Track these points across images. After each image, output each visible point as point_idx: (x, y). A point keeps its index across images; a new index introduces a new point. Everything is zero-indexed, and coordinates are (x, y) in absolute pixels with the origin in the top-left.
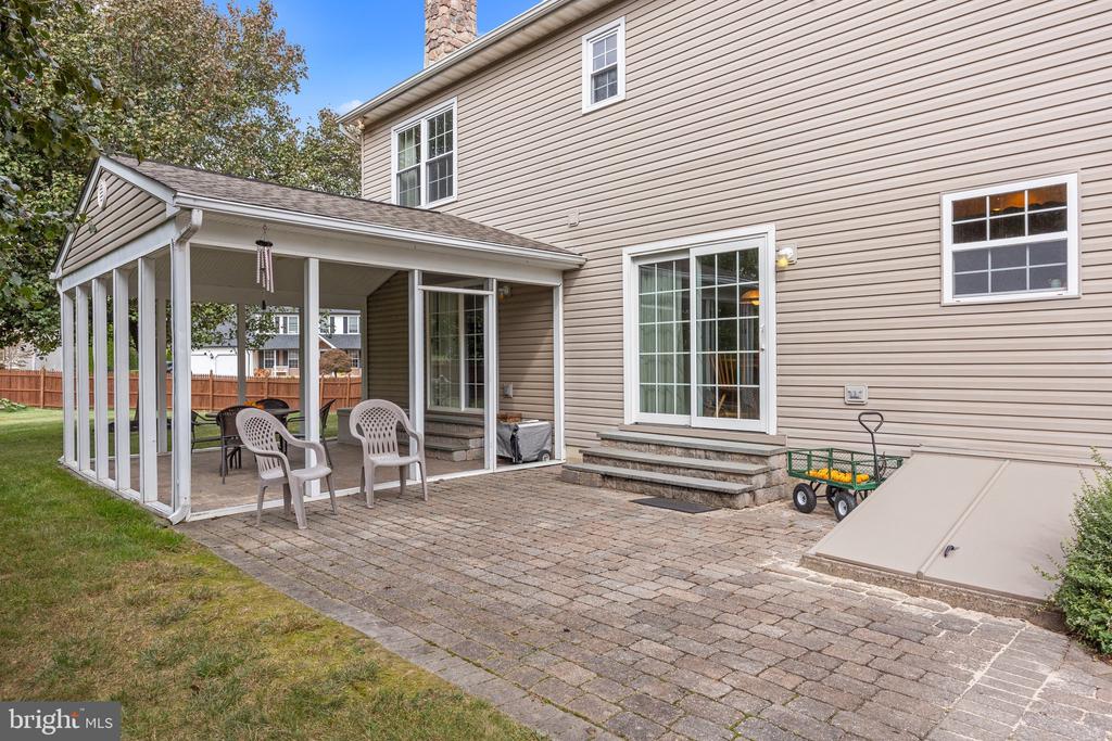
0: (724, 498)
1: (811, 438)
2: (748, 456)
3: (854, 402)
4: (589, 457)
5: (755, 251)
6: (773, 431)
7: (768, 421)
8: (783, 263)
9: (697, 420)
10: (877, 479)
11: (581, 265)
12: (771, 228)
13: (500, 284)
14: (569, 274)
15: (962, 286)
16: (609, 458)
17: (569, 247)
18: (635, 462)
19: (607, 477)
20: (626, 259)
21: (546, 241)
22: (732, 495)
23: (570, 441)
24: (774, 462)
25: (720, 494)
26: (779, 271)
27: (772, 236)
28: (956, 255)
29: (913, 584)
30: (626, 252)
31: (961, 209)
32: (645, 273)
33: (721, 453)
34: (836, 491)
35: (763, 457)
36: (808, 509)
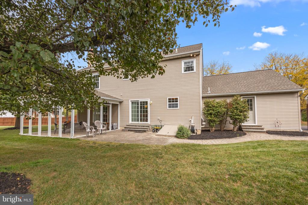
0: (145, 131)
1: (154, 124)
2: (147, 126)
3: (159, 120)
4: (125, 128)
5: (147, 102)
6: (149, 123)
7: (149, 122)
8: (151, 103)
9: (140, 122)
10: (161, 128)
11: (123, 101)
12: (149, 99)
13: (112, 104)
14: (121, 102)
15: (169, 107)
16: (128, 128)
17: (121, 99)
18: (132, 128)
19: (129, 130)
20: (130, 101)
21: (117, 97)
22: (146, 131)
23: (121, 126)
24: (150, 127)
25: (144, 131)
26: (150, 104)
27: (149, 100)
28: (169, 104)
29: (165, 136)
30: (130, 100)
31: (169, 99)
32: (132, 103)
33: (143, 126)
34: (157, 129)
35: (149, 126)
36: (154, 132)
